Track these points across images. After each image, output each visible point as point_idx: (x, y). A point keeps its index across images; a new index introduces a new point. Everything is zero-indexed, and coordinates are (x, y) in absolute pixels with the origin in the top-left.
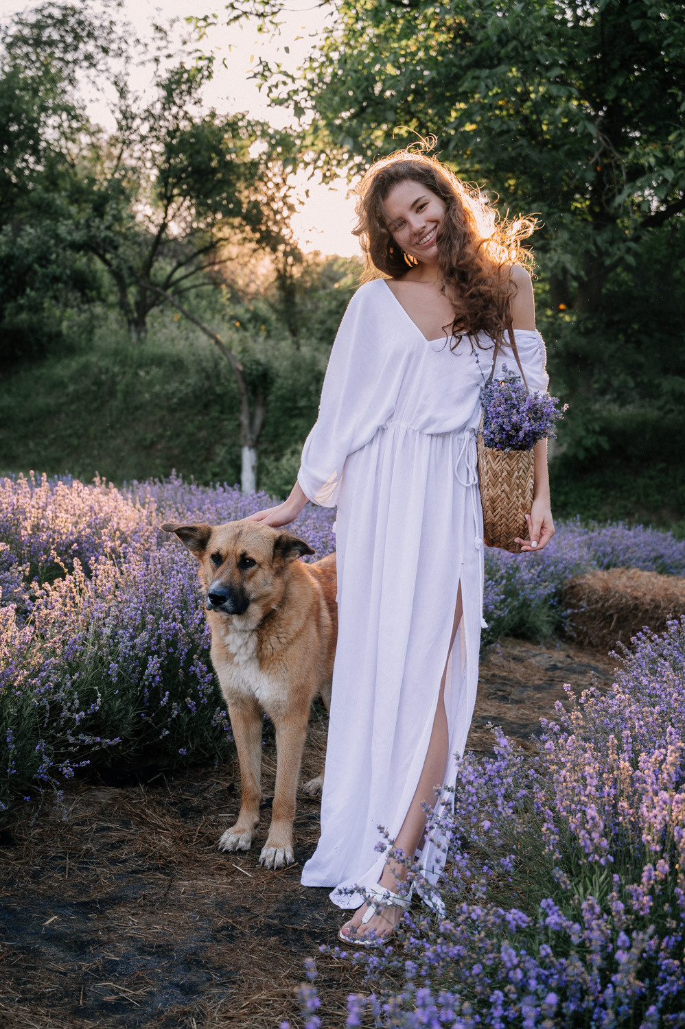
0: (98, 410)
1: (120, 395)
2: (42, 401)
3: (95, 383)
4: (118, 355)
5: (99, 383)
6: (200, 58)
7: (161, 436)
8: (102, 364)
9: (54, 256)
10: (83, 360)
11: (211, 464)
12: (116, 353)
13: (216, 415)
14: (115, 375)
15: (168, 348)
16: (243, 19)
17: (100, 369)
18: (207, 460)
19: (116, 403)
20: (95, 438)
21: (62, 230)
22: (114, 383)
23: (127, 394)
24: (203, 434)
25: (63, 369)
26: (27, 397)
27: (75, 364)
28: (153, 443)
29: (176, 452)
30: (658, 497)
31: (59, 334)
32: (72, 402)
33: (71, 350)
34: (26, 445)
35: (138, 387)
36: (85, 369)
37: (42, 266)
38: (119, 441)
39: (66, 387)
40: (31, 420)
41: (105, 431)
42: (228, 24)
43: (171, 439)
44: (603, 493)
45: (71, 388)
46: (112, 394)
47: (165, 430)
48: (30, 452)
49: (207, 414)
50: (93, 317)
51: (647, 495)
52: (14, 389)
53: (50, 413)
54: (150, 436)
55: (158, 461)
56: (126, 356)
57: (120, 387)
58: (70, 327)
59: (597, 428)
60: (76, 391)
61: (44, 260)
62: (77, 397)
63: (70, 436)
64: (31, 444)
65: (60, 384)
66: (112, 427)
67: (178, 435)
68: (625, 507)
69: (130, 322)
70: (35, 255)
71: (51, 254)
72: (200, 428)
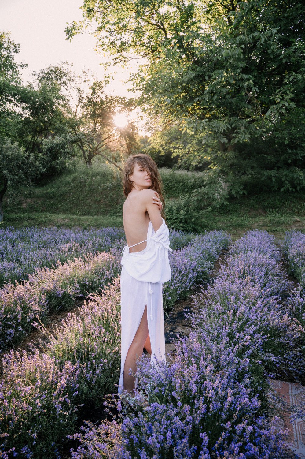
0: (81, 191)
1: (87, 186)
2: (63, 189)
3: (79, 183)
4: (86, 173)
5: (80, 182)
6: (105, 77)
7: (102, 198)
8: (81, 176)
9: (66, 146)
10: (74, 175)
11: (119, 205)
12: (85, 173)
13: (118, 190)
14: (85, 180)
15: (101, 170)
16: (118, 64)
17: (81, 178)
18: (117, 204)
19: (87, 188)
20: (82, 200)
21: (68, 137)
22: (85, 182)
23: (90, 185)
24: (114, 196)
25: (69, 178)
26: (58, 188)
27: (72, 176)
28: (100, 200)
29: (107, 202)
30: (258, 206)
31: (66, 167)
32: (73, 189)
33: (70, 172)
34: (61, 204)
35: (93, 183)
36: (76, 178)
37: (63, 149)
38: (89, 200)
39: (70, 184)
40: (61, 195)
41: (84, 198)
42: (114, 65)
43: (105, 198)
44: (240, 205)
45: (72, 185)
46: (85, 185)
47: (103, 196)
48: (62, 206)
49: (115, 190)
50: (75, 161)
51: (253, 206)
52: (54, 186)
53: (67, 193)
54: (98, 198)
55: (102, 206)
56: (88, 173)
57: (87, 183)
58: (69, 165)
59: (242, 188)
60: (74, 185)
61: (63, 147)
62: (74, 187)
63: (74, 200)
64: (62, 204)
65: (68, 183)
66: (86, 196)
67: (107, 197)
68: (248, 210)
69: (87, 162)
70: (60, 146)
71: (66, 145)
72: (113, 194)
